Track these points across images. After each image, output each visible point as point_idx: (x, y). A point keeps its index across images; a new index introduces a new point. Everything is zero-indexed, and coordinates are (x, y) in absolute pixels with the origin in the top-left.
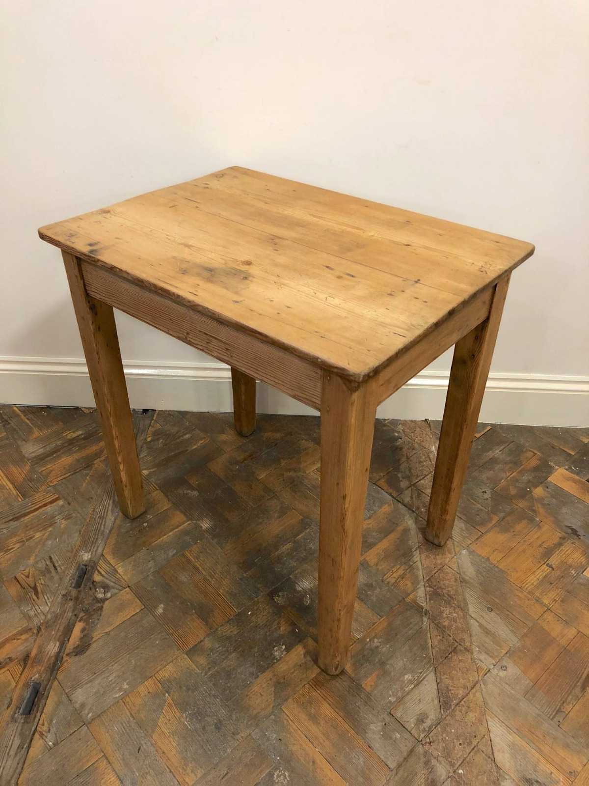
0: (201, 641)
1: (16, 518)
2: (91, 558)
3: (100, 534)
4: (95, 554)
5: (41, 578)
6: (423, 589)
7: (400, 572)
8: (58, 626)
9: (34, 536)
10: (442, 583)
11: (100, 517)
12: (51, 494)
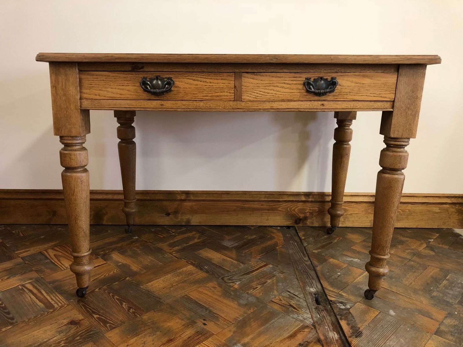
0: (439, 328)
1: (246, 273)
2: (317, 291)
4: (318, 288)
5: (291, 301)
8: (326, 323)
9: (267, 282)
11: (304, 271)
12: (261, 262)
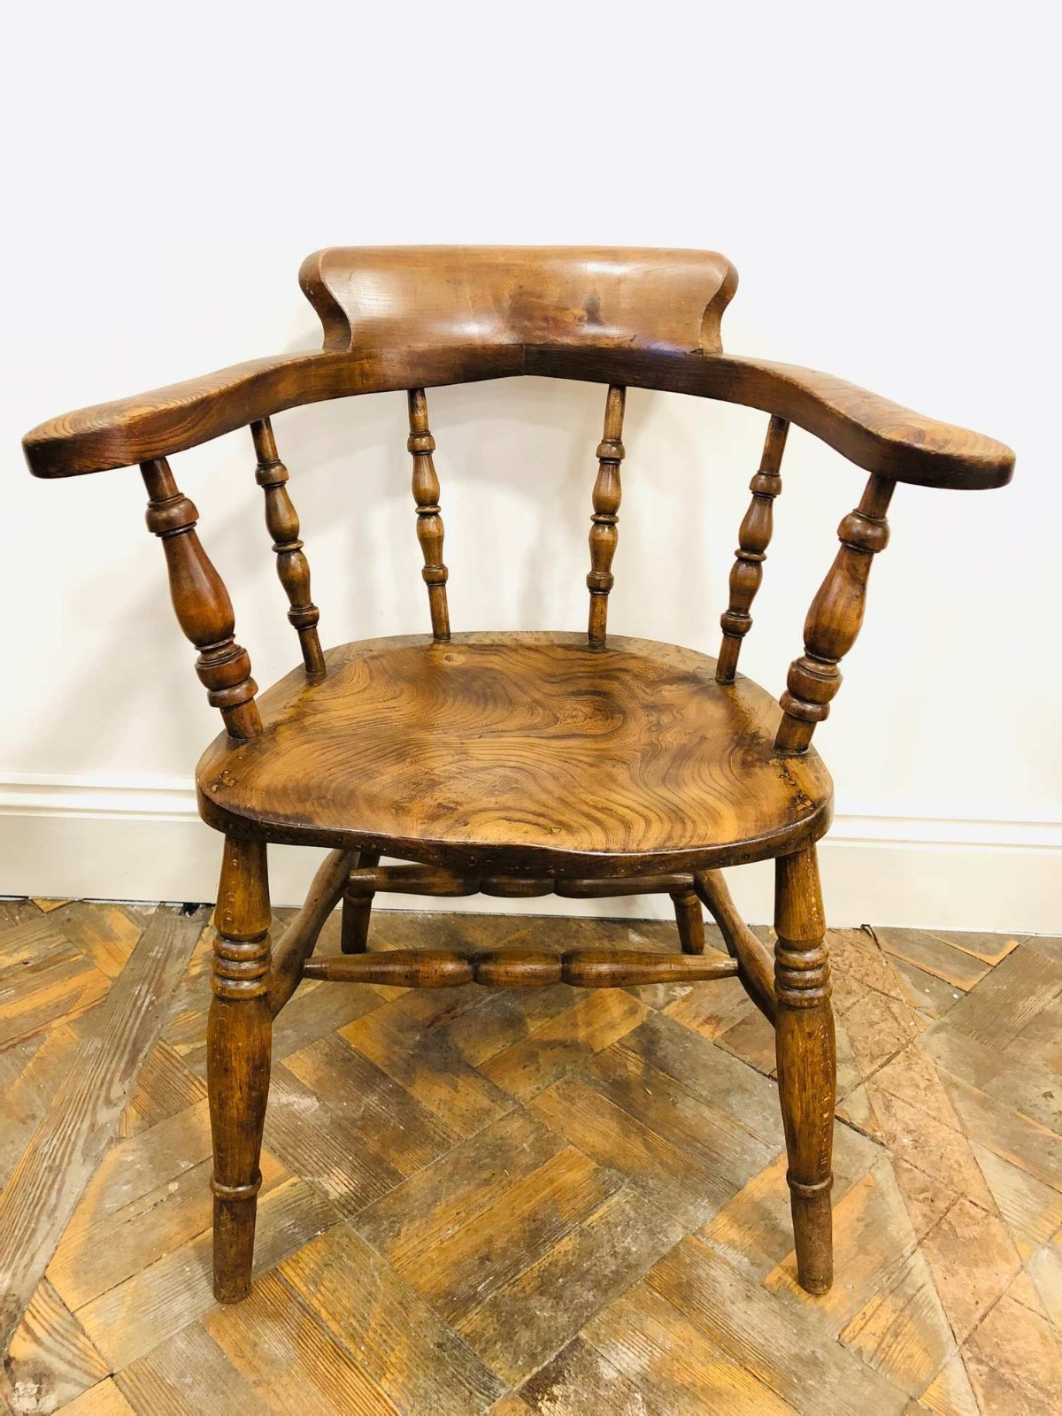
3: (44, 1218)
6: (957, 1366)
7: (886, 1317)
10: (1008, 1348)
